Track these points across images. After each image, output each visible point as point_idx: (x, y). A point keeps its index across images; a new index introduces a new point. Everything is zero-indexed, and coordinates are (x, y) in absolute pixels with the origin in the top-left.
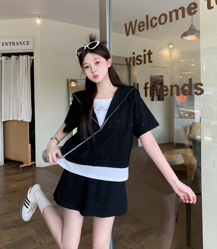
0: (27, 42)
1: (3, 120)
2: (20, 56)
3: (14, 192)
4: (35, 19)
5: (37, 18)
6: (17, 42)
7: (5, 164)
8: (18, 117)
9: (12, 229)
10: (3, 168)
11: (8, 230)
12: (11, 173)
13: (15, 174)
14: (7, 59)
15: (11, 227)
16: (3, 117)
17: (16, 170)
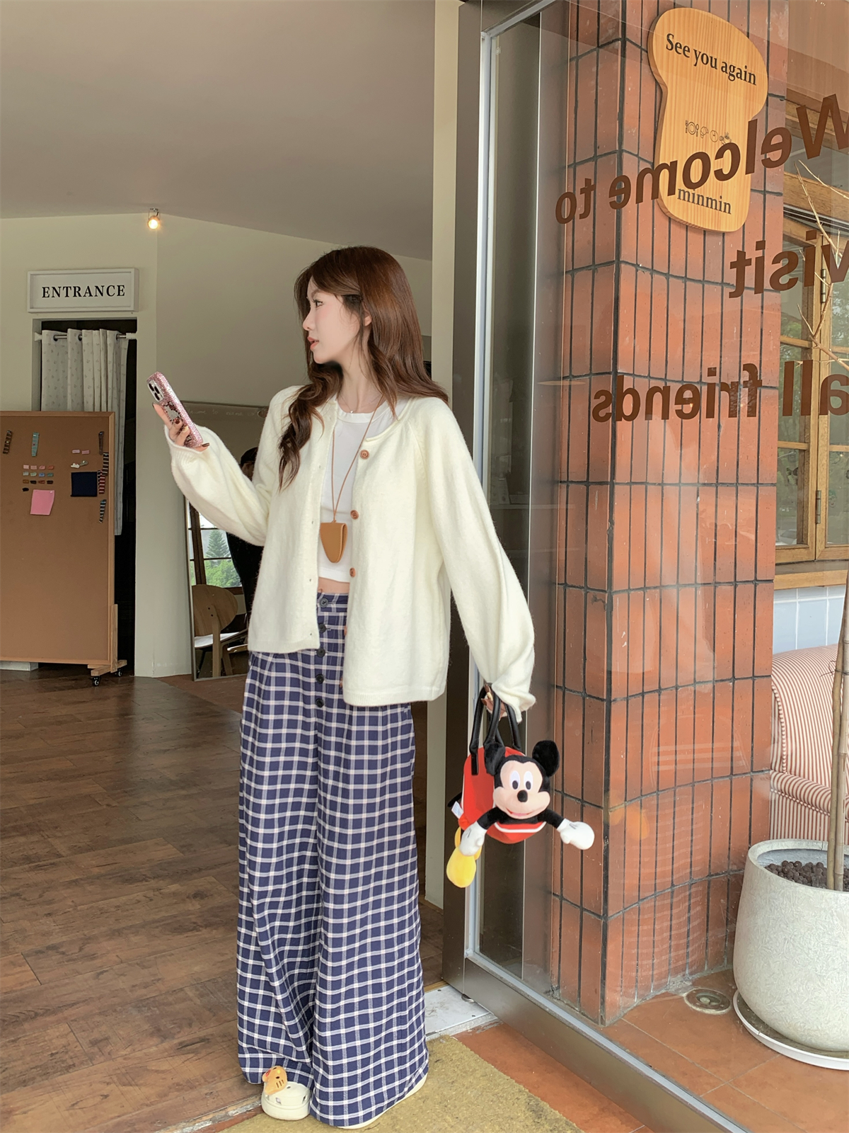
0: (119, 287)
4: (145, 215)
5: (151, 214)
6: (88, 287)
14: (56, 340)
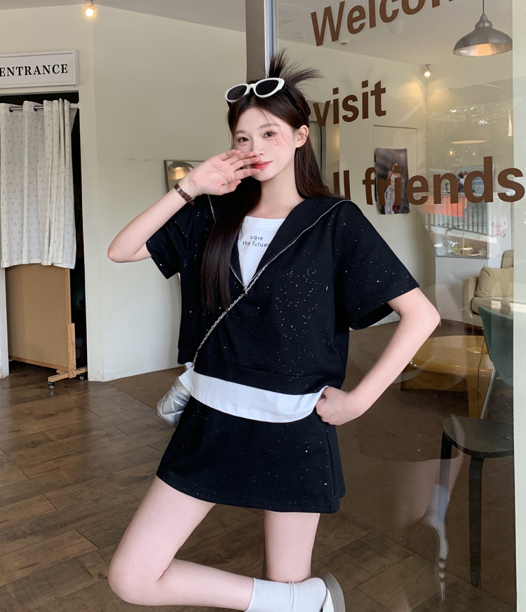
0: (63, 65)
1: (6, 265)
2: (45, 101)
3: (34, 444)
4: (83, 6)
5: (88, 5)
6: (37, 67)
7: (12, 375)
8: (41, 257)
9: (29, 538)
10: (7, 384)
11: (19, 541)
12: (27, 398)
13: (37, 399)
14: (11, 111)
15: (28, 534)
16: (5, 258)
17: (40, 390)
